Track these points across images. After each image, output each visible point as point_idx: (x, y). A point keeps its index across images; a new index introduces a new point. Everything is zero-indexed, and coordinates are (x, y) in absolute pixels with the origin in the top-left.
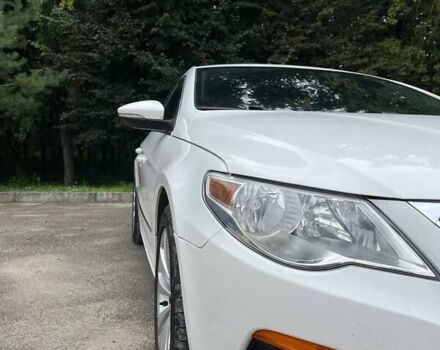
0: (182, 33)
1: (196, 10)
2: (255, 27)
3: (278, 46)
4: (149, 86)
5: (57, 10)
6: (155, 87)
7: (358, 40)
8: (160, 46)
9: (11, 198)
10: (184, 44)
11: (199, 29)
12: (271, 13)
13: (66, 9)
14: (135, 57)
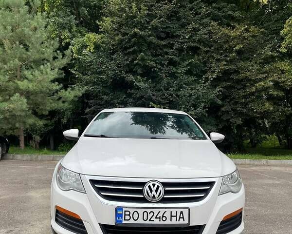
0: (152, 63)
1: (161, 49)
2: (196, 57)
3: (210, 68)
4: (133, 94)
5: (85, 52)
6: (136, 94)
7: (260, 63)
8: (139, 71)
9: (51, 158)
10: (153, 70)
11: (162, 60)
12: (206, 49)
13: (90, 51)
14: (125, 77)
